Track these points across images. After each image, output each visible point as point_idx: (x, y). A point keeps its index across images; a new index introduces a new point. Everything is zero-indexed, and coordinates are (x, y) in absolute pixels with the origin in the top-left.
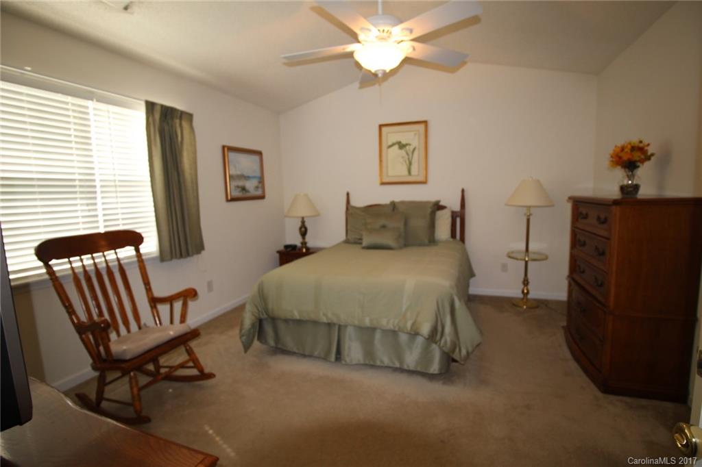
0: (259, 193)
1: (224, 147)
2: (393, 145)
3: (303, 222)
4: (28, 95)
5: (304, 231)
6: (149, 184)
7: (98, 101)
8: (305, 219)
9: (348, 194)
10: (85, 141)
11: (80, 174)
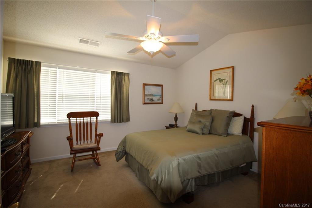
0: (160, 101)
1: (143, 84)
2: (217, 80)
3: (176, 115)
4: (79, 73)
5: (176, 119)
6: (110, 97)
7: (97, 73)
8: (177, 114)
9: (196, 104)
10: (93, 84)
11: (90, 94)
